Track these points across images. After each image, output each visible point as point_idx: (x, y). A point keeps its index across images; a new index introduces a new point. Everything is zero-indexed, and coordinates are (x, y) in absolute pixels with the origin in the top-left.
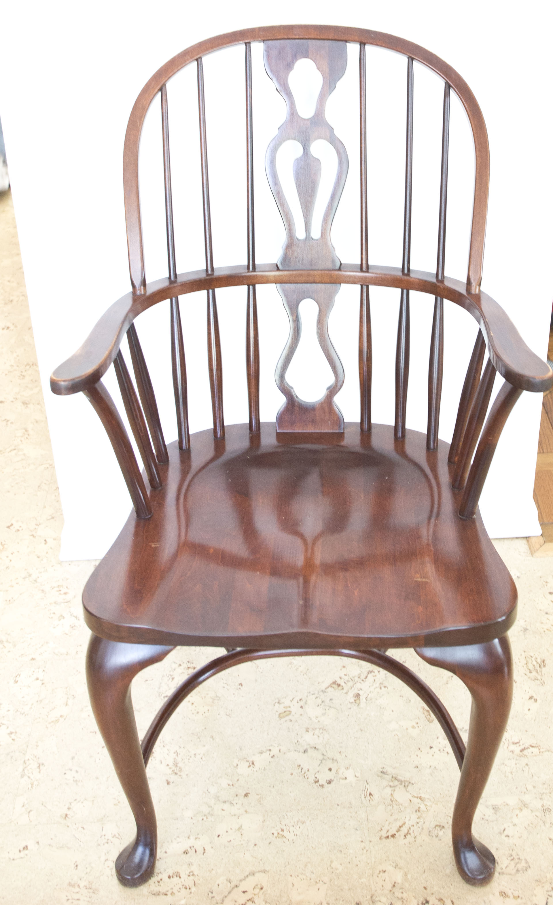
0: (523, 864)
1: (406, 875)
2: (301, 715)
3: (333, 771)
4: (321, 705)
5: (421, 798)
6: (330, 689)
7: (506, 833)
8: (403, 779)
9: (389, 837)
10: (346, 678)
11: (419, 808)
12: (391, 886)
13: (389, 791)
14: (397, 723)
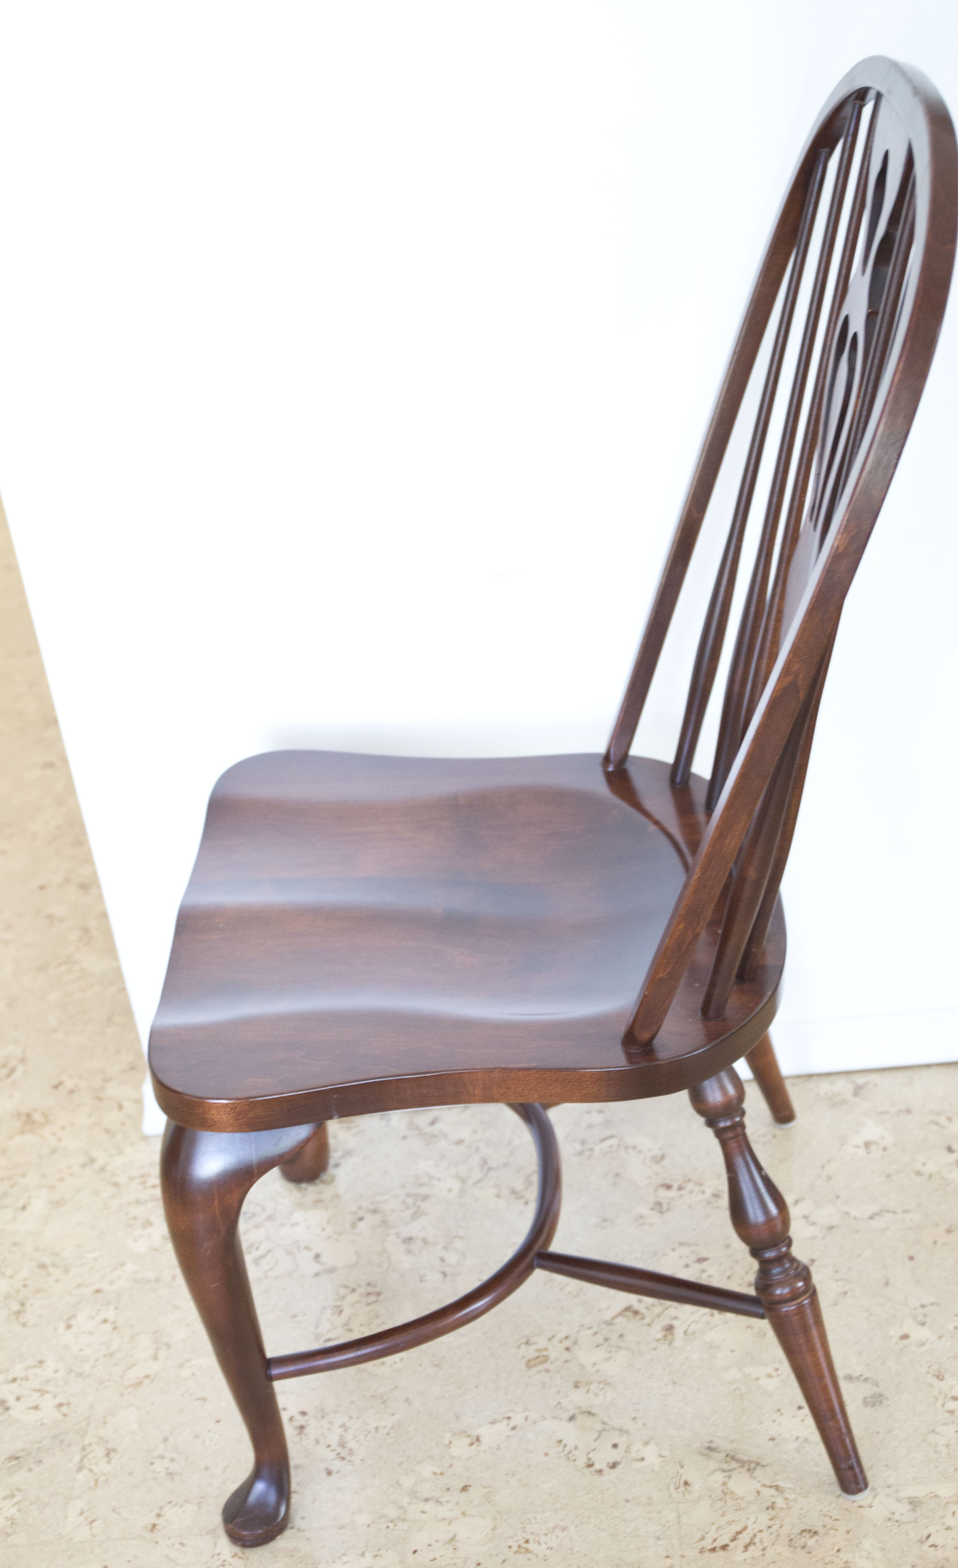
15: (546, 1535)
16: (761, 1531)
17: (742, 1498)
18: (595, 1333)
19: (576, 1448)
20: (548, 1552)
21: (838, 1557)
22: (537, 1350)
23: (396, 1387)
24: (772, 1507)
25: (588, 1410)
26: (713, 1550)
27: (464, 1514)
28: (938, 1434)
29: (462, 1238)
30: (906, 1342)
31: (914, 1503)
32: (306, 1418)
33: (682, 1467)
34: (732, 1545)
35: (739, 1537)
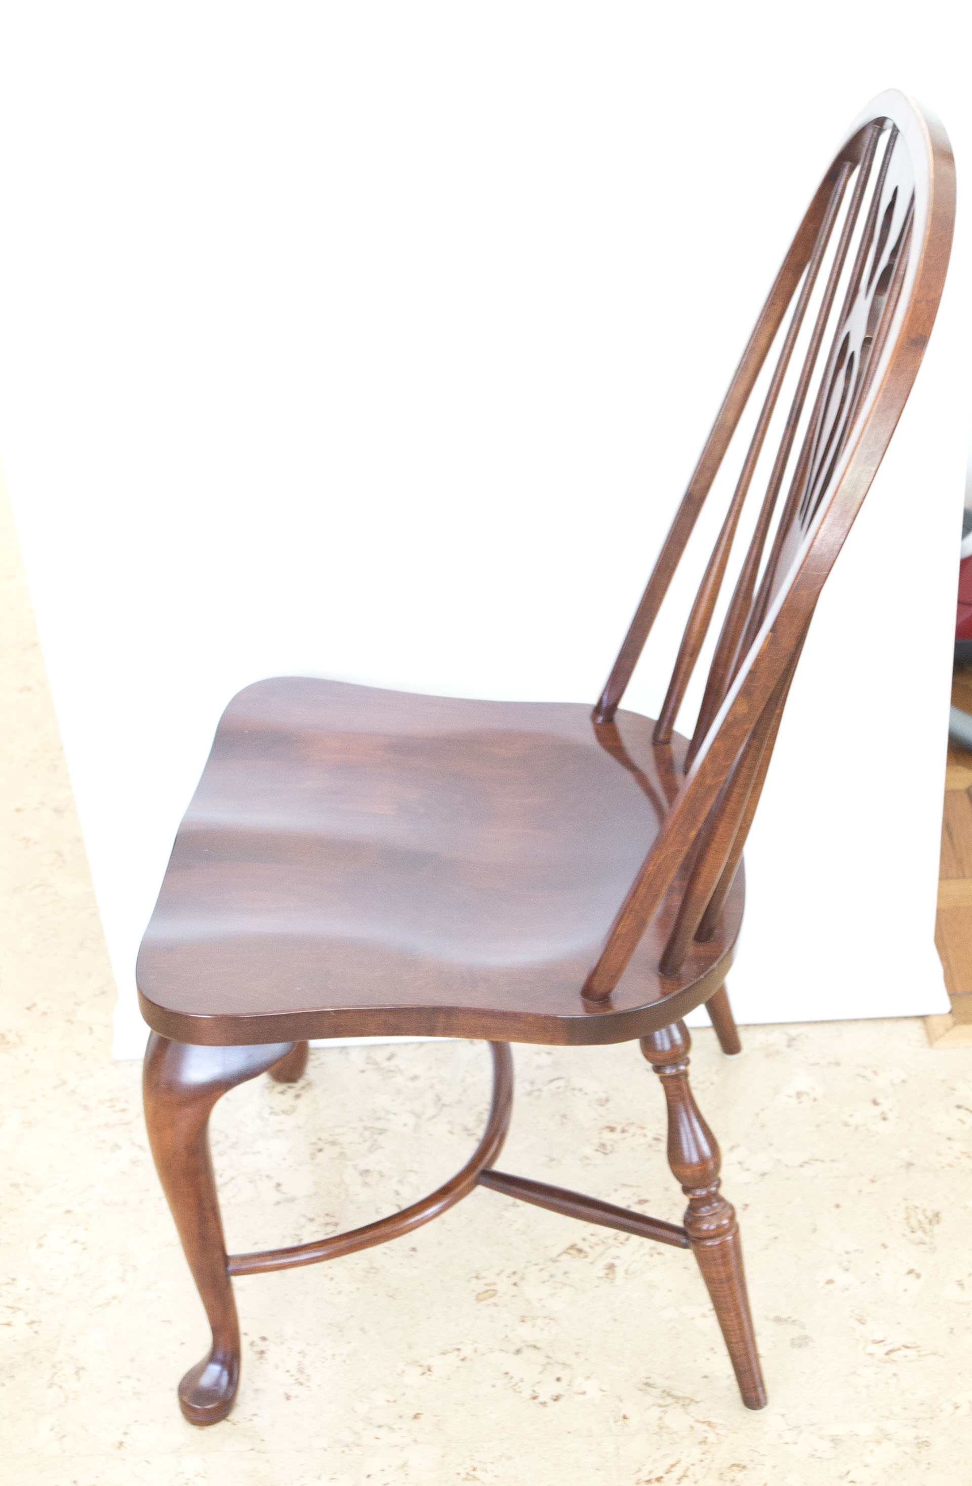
2: (514, 1296)
3: (564, 1382)
4: (548, 1281)
5: (709, 1424)
6: (565, 1257)
7: (850, 1478)
8: (681, 1394)
9: (654, 1481)
10: (594, 1240)
11: (706, 1438)
13: (656, 1412)
15: (492, 1463)
16: (693, 1465)
17: (676, 1433)
18: (542, 1270)
19: (522, 1380)
20: (494, 1480)
22: (486, 1285)
23: (352, 1316)
25: (533, 1343)
26: (648, 1482)
27: (415, 1441)
28: (859, 1375)
29: (416, 1172)
30: (831, 1286)
31: (835, 1441)
32: (266, 1343)
33: (621, 1401)
34: (667, 1477)
35: (672, 1469)
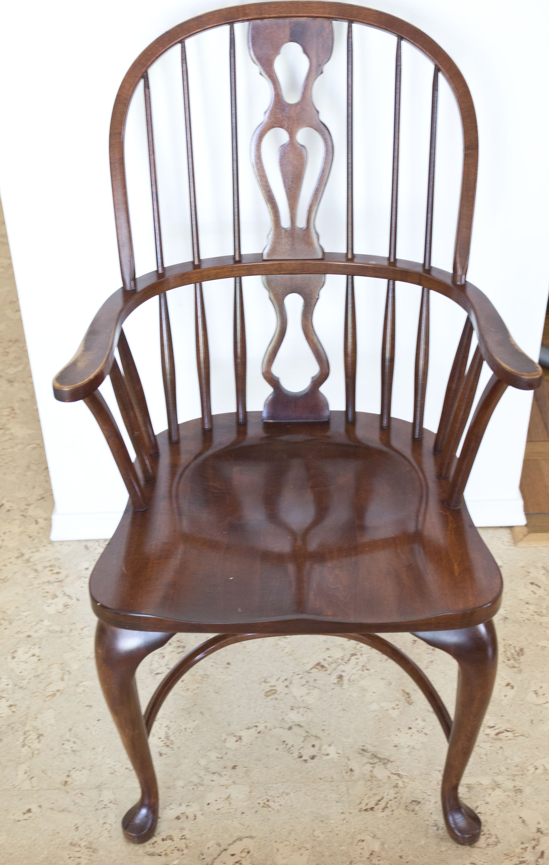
0: (493, 839)
1: (383, 844)
2: (286, 694)
3: (317, 747)
4: (305, 685)
5: (399, 775)
6: (314, 670)
8: (382, 757)
9: (369, 810)
10: (330, 660)
11: (397, 784)
12: (369, 854)
13: (368, 767)
14: (378, 704)
15: (278, 797)
16: (390, 800)
17: (380, 780)
18: (301, 678)
19: (293, 746)
20: (279, 807)
21: (430, 817)
22: (271, 686)
23: (195, 705)
24: (396, 786)
25: (298, 723)
26: (366, 810)
27: (234, 783)
28: (481, 747)
33: (349, 760)
34: (376, 807)
35: (379, 803)
